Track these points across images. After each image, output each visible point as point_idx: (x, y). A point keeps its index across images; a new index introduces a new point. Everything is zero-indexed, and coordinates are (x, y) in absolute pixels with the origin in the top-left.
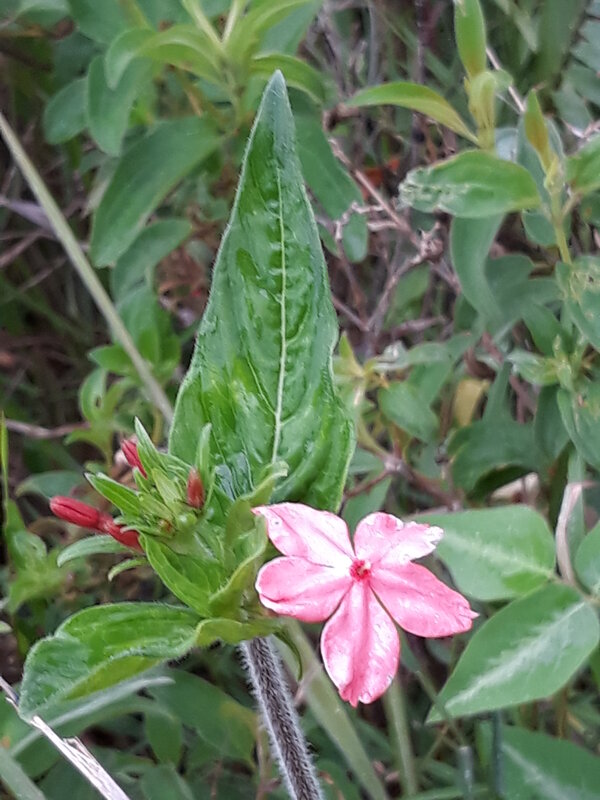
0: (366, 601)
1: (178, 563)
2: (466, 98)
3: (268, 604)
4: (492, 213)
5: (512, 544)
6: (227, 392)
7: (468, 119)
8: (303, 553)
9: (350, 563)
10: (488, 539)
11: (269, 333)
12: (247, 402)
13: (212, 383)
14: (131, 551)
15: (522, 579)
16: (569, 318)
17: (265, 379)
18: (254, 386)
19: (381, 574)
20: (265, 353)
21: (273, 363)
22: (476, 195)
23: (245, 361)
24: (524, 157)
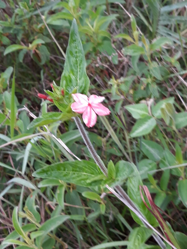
0: (91, 109)
1: (60, 105)
2: (133, 36)
3: (73, 110)
4: (137, 55)
5: (141, 109)
6: (69, 76)
7: (134, 40)
8: (80, 102)
9: (88, 104)
10: (138, 109)
11: (76, 65)
12: (73, 77)
13: (67, 75)
14: (52, 103)
15: (143, 115)
16: (151, 72)
17: (75, 73)
18: (74, 75)
19: (93, 105)
20: (76, 69)
21: (77, 71)
22: (135, 52)
23: (72, 71)
24: (143, 46)
